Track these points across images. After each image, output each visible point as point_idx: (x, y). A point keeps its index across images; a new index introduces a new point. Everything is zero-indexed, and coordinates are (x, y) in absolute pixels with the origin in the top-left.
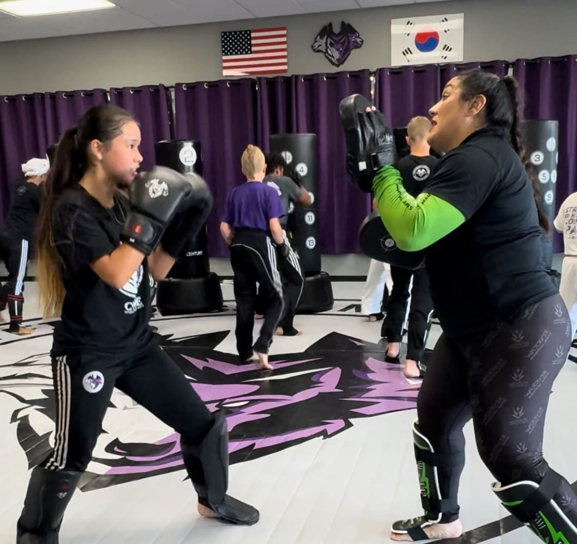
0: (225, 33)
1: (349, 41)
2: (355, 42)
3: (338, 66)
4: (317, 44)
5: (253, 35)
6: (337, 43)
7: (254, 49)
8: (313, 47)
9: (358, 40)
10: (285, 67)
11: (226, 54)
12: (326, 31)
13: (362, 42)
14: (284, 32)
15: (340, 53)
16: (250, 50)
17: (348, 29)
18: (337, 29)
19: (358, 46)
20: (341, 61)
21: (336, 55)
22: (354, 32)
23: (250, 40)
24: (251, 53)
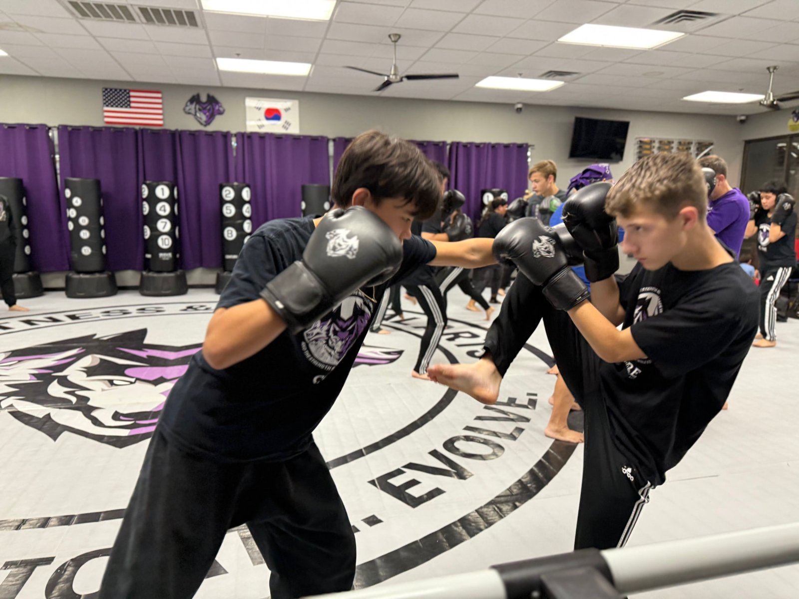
0: (106, 89)
1: (213, 109)
2: (219, 110)
3: (205, 126)
4: (187, 108)
5: (132, 94)
6: (204, 109)
7: (132, 105)
8: (184, 109)
9: (221, 109)
10: (160, 122)
11: (107, 106)
12: (195, 99)
13: (224, 111)
14: (159, 95)
15: (207, 116)
16: (129, 105)
17: (212, 100)
18: (204, 99)
19: (221, 113)
20: (208, 123)
21: (204, 118)
22: (217, 102)
23: (129, 97)
24: (131, 107)
